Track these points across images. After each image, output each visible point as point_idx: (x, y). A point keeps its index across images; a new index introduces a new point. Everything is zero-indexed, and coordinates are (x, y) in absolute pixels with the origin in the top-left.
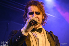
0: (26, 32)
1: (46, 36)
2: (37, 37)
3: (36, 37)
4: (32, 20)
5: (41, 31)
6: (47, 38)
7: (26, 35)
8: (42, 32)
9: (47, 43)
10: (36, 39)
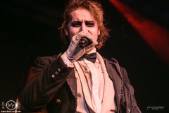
0: (71, 60)
1: (105, 69)
2: (88, 70)
3: (86, 69)
4: (83, 38)
5: (95, 58)
6: (106, 72)
7: (70, 66)
8: (97, 61)
9: (106, 81)
10: (86, 74)
